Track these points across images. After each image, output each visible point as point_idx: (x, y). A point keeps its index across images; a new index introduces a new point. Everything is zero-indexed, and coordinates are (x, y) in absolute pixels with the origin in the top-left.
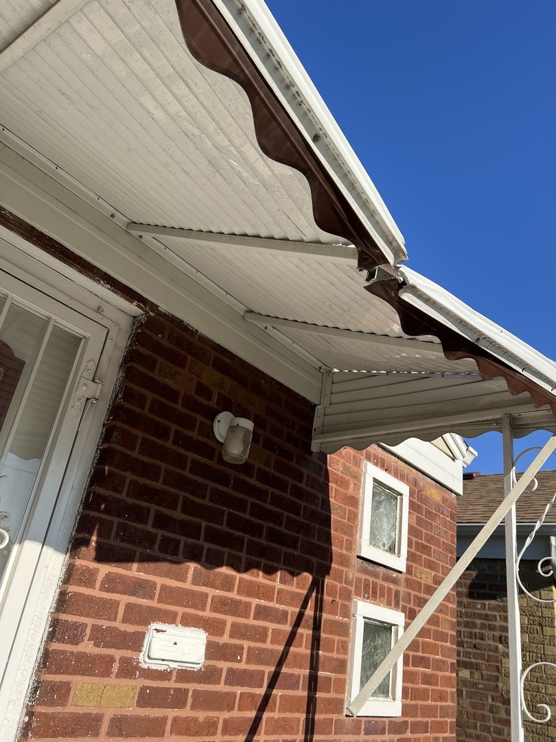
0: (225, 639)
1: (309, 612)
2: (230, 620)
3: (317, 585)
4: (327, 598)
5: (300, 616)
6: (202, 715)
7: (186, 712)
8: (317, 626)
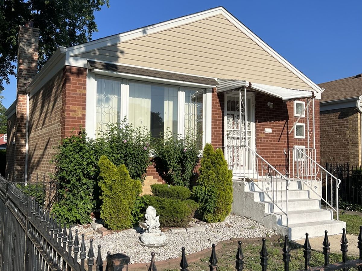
0: (274, 129)
1: (286, 125)
2: (274, 127)
3: (287, 122)
4: (289, 123)
5: (284, 126)
6: (273, 137)
7: (271, 137)
8: (287, 127)
